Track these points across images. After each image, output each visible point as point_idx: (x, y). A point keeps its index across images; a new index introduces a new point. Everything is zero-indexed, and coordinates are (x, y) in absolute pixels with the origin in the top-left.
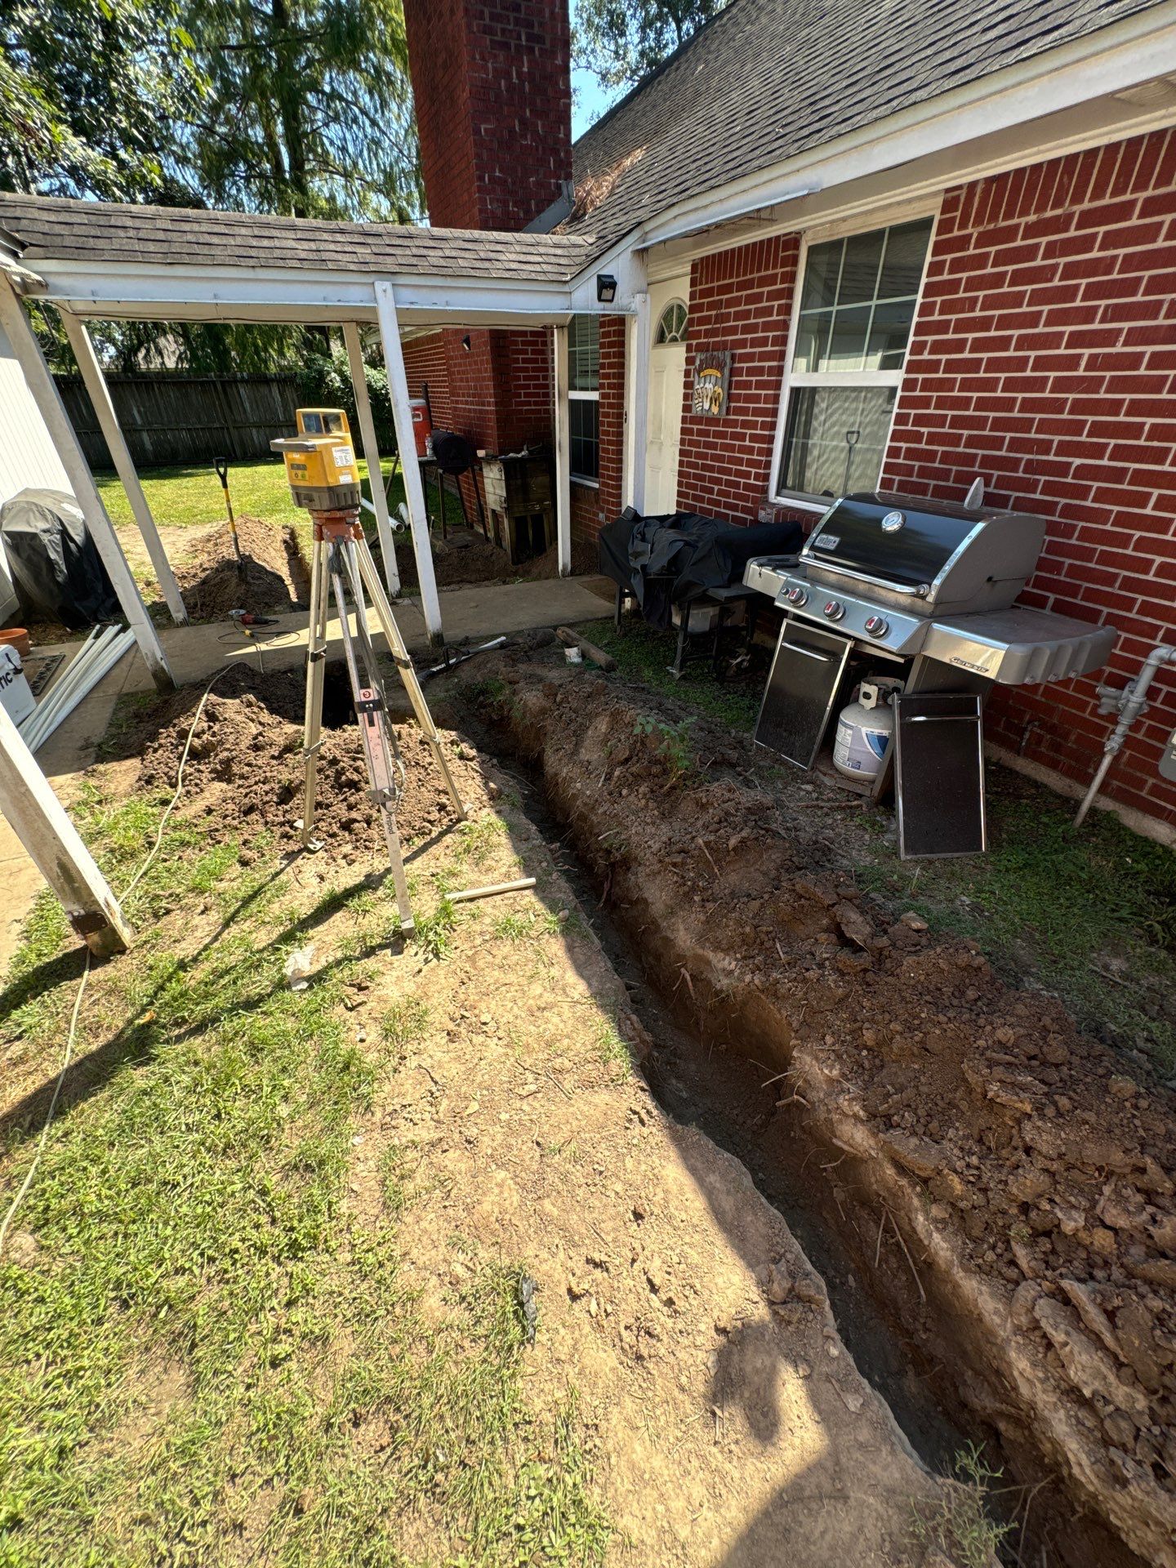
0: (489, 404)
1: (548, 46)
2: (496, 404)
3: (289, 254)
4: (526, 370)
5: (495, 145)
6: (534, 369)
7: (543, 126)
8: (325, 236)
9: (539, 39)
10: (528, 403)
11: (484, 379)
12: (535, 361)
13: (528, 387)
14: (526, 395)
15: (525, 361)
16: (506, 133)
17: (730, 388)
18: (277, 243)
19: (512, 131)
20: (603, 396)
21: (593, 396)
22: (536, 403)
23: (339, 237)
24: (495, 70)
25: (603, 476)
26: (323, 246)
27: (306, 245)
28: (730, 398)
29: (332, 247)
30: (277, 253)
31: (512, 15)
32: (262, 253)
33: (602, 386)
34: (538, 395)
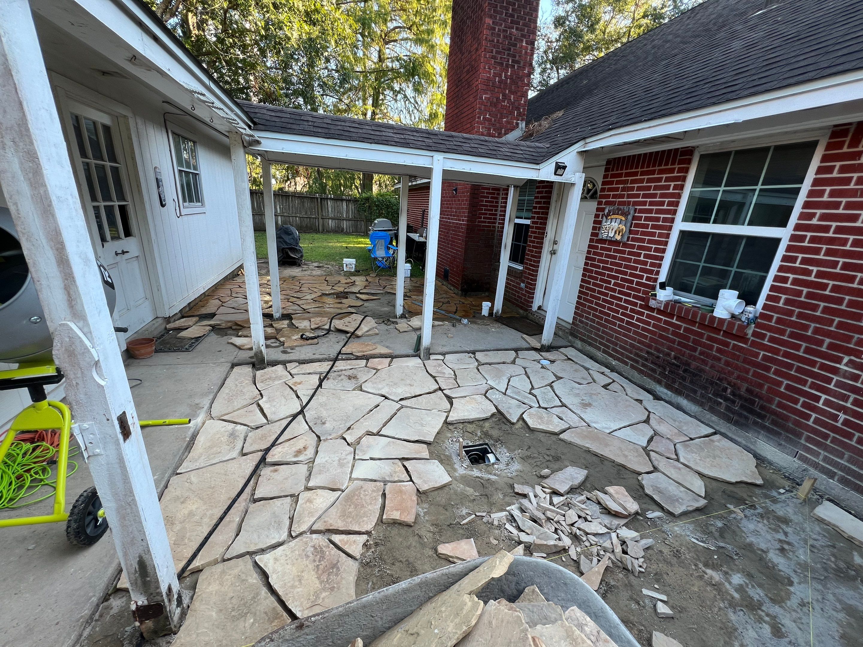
0: (463, 220)
1: (521, 65)
2: (468, 221)
3: (390, 139)
4: (487, 206)
5: (489, 104)
6: (491, 206)
7: (514, 98)
8: (409, 133)
9: (518, 62)
10: (485, 222)
11: (463, 208)
12: (492, 202)
13: (486, 214)
14: (484, 218)
15: (486, 201)
16: (495, 100)
17: (631, 227)
18: (384, 134)
19: (498, 98)
20: (533, 223)
21: (528, 222)
22: (489, 222)
23: (415, 134)
24: (494, 73)
25: (527, 264)
26: (407, 137)
27: (398, 136)
28: (631, 232)
29: (412, 138)
30: (384, 138)
31: (506, 53)
32: (375, 137)
33: (533, 218)
34: (490, 218)
